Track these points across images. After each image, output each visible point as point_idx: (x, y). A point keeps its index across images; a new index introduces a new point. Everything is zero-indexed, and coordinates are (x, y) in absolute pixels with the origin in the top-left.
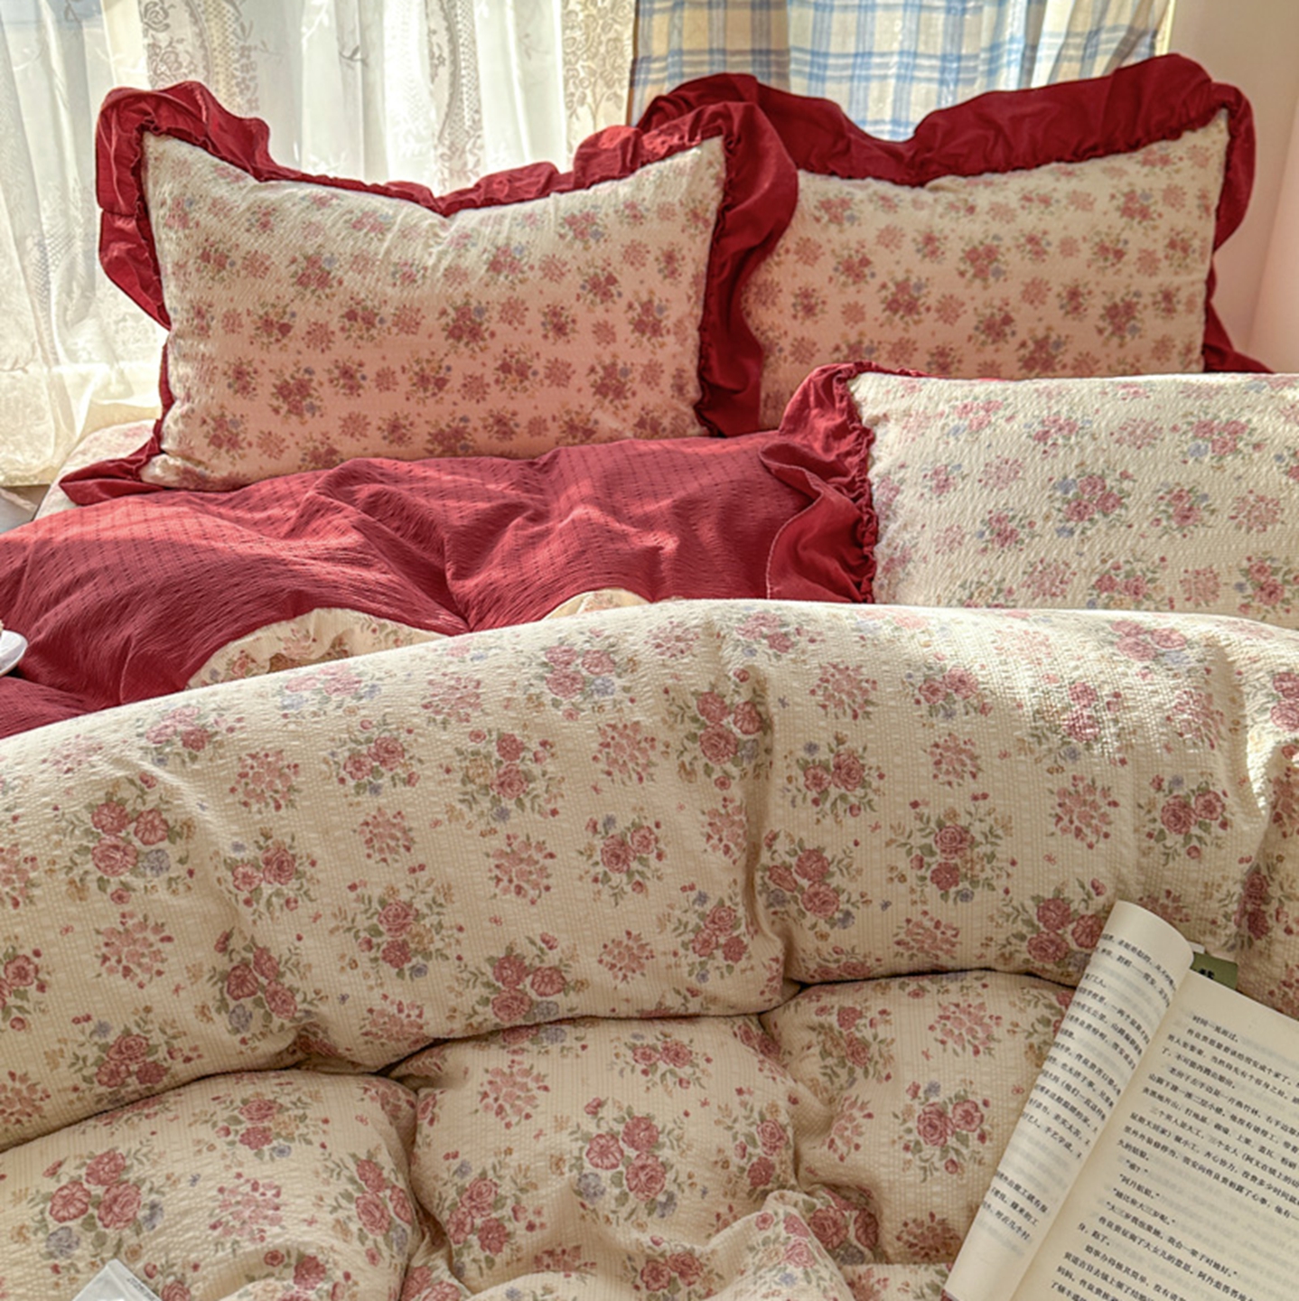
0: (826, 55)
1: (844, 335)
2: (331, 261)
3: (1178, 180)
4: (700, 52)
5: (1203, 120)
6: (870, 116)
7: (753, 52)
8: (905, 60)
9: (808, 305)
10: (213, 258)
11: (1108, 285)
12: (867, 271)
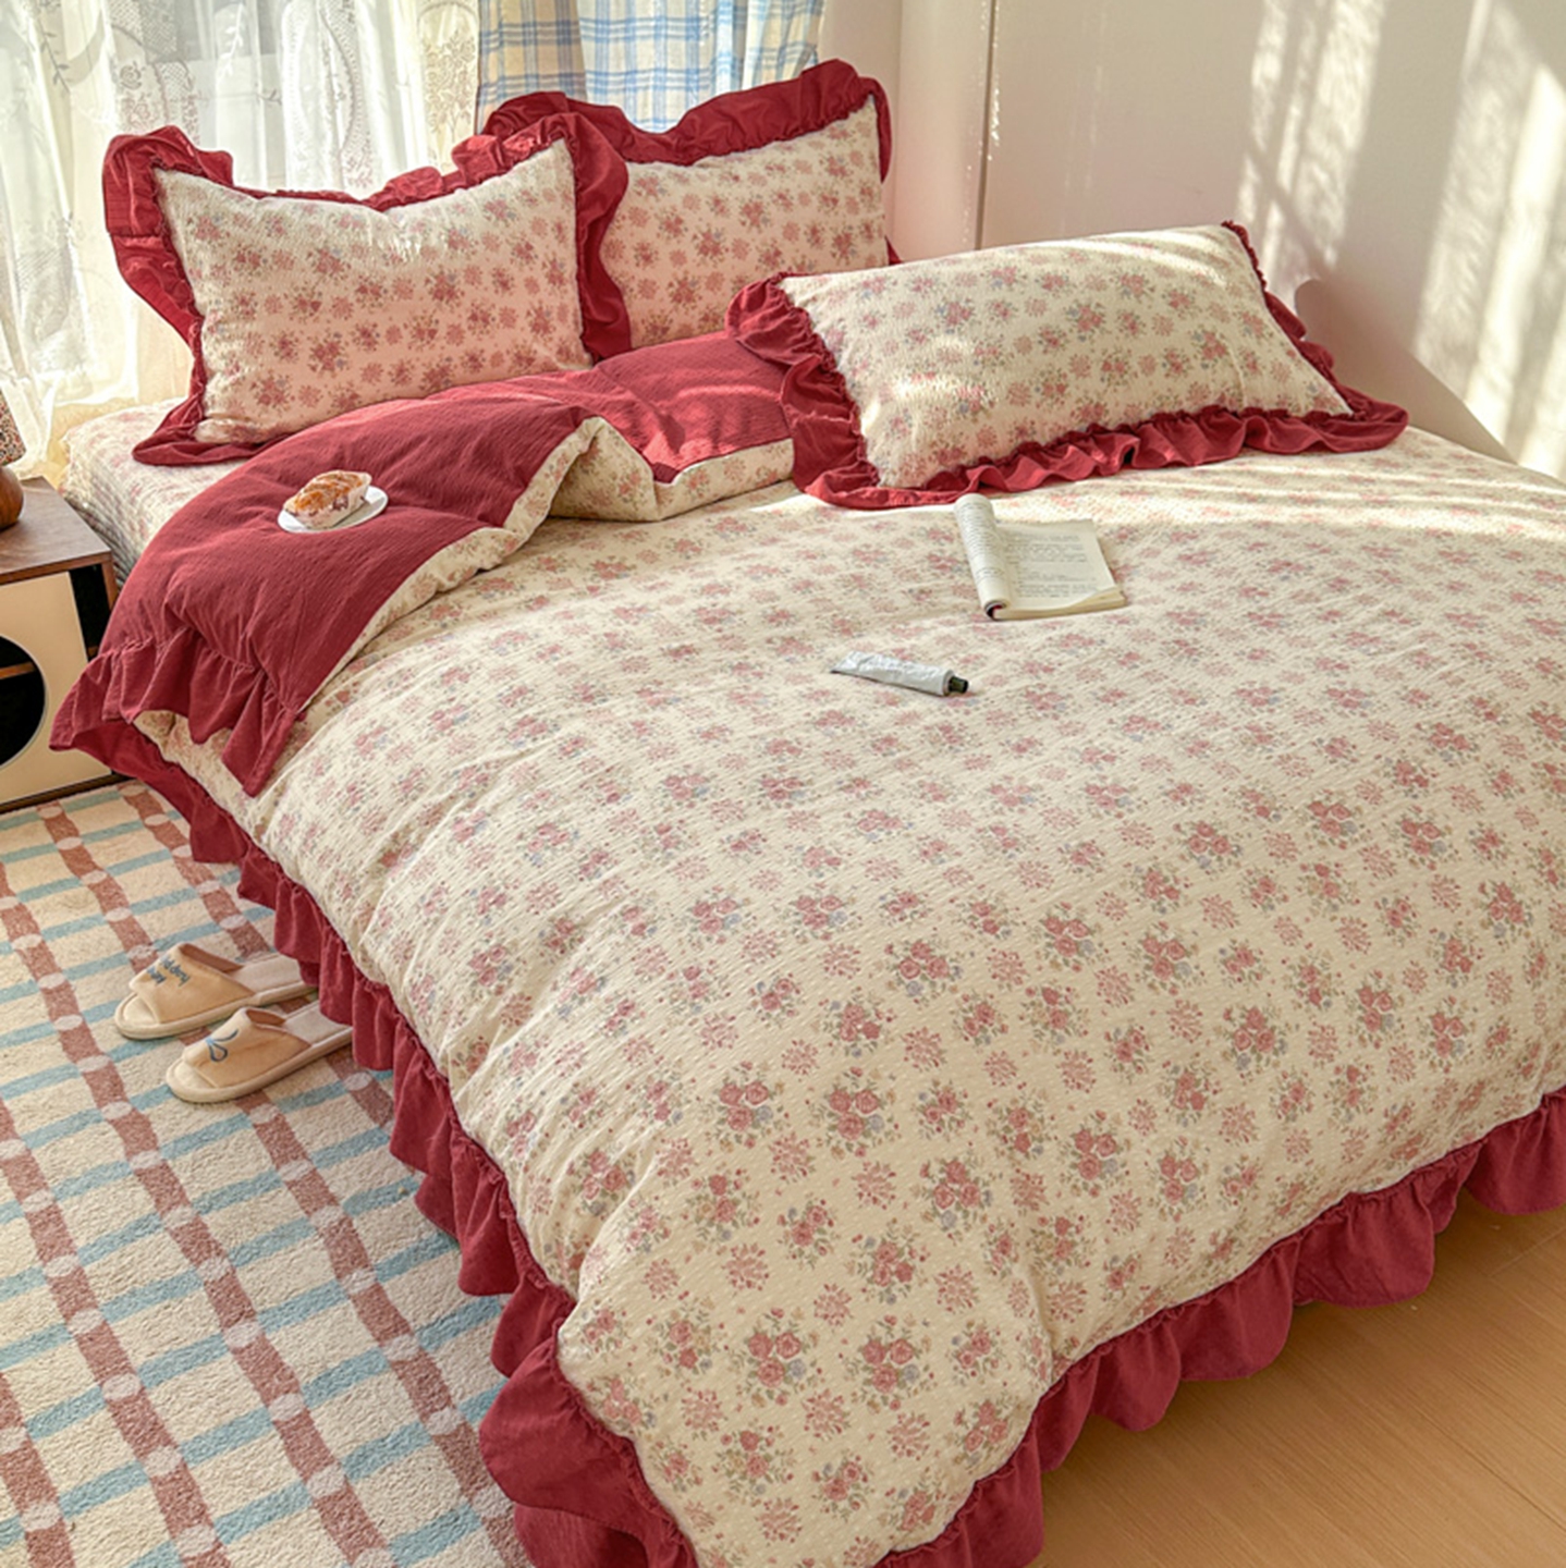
0: (607, 74)
1: (674, 275)
2: (336, 251)
3: (856, 147)
4: (519, 77)
5: (859, 104)
6: (639, 117)
7: (560, 75)
8: (661, 75)
9: (646, 256)
10: (248, 259)
11: (833, 223)
12: (682, 227)
